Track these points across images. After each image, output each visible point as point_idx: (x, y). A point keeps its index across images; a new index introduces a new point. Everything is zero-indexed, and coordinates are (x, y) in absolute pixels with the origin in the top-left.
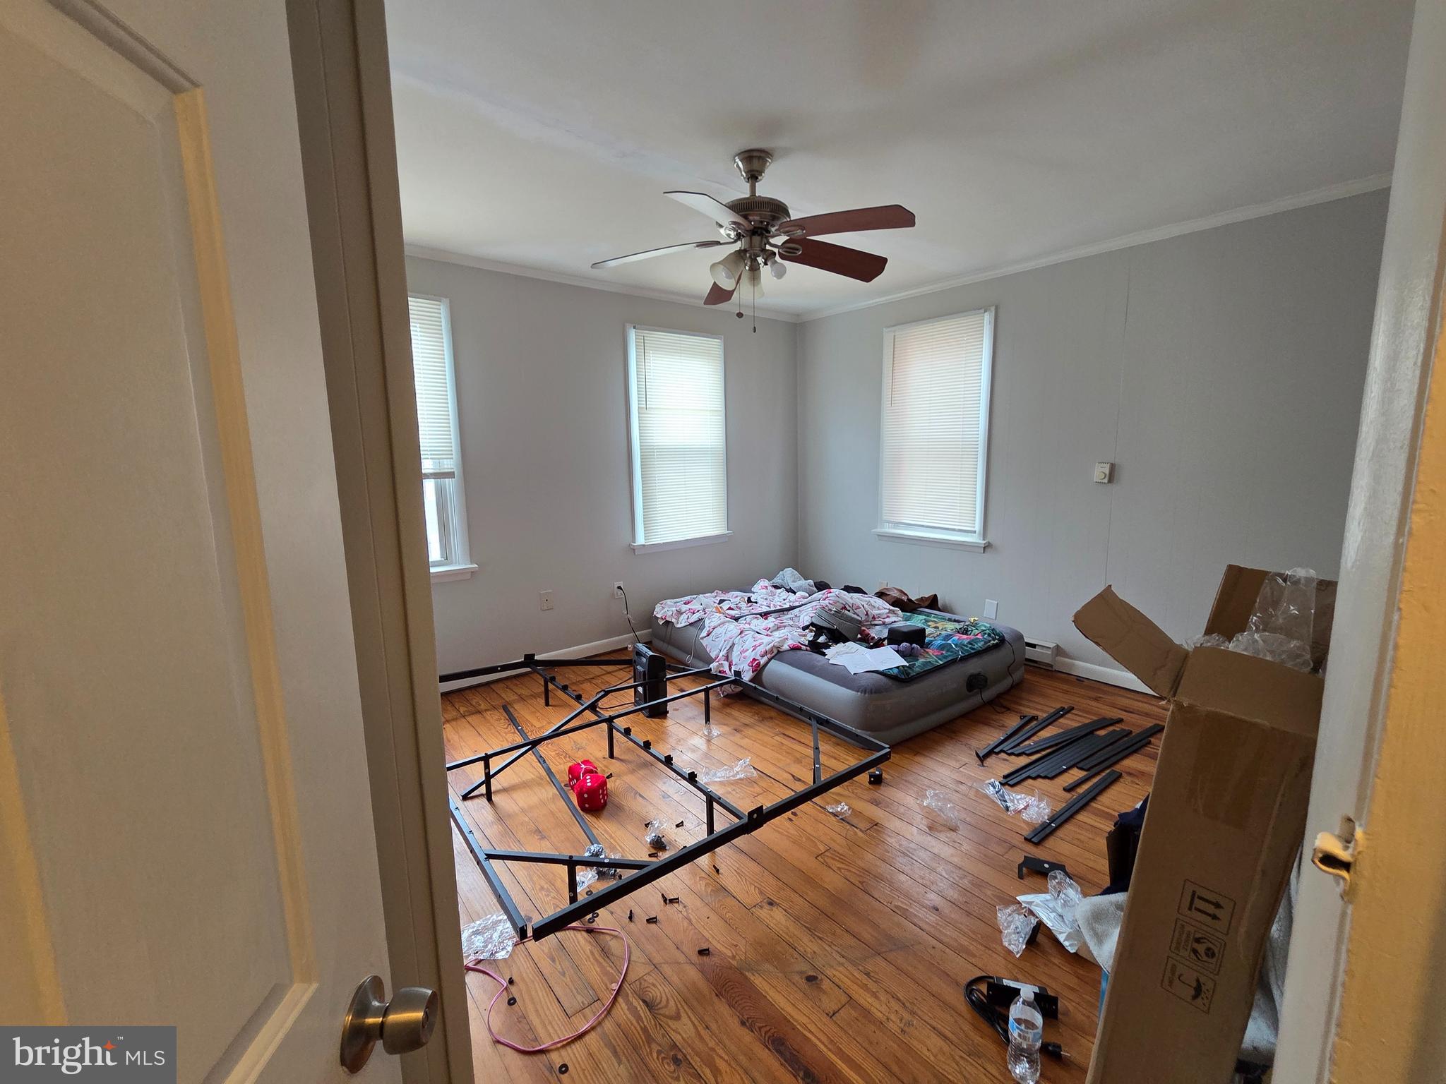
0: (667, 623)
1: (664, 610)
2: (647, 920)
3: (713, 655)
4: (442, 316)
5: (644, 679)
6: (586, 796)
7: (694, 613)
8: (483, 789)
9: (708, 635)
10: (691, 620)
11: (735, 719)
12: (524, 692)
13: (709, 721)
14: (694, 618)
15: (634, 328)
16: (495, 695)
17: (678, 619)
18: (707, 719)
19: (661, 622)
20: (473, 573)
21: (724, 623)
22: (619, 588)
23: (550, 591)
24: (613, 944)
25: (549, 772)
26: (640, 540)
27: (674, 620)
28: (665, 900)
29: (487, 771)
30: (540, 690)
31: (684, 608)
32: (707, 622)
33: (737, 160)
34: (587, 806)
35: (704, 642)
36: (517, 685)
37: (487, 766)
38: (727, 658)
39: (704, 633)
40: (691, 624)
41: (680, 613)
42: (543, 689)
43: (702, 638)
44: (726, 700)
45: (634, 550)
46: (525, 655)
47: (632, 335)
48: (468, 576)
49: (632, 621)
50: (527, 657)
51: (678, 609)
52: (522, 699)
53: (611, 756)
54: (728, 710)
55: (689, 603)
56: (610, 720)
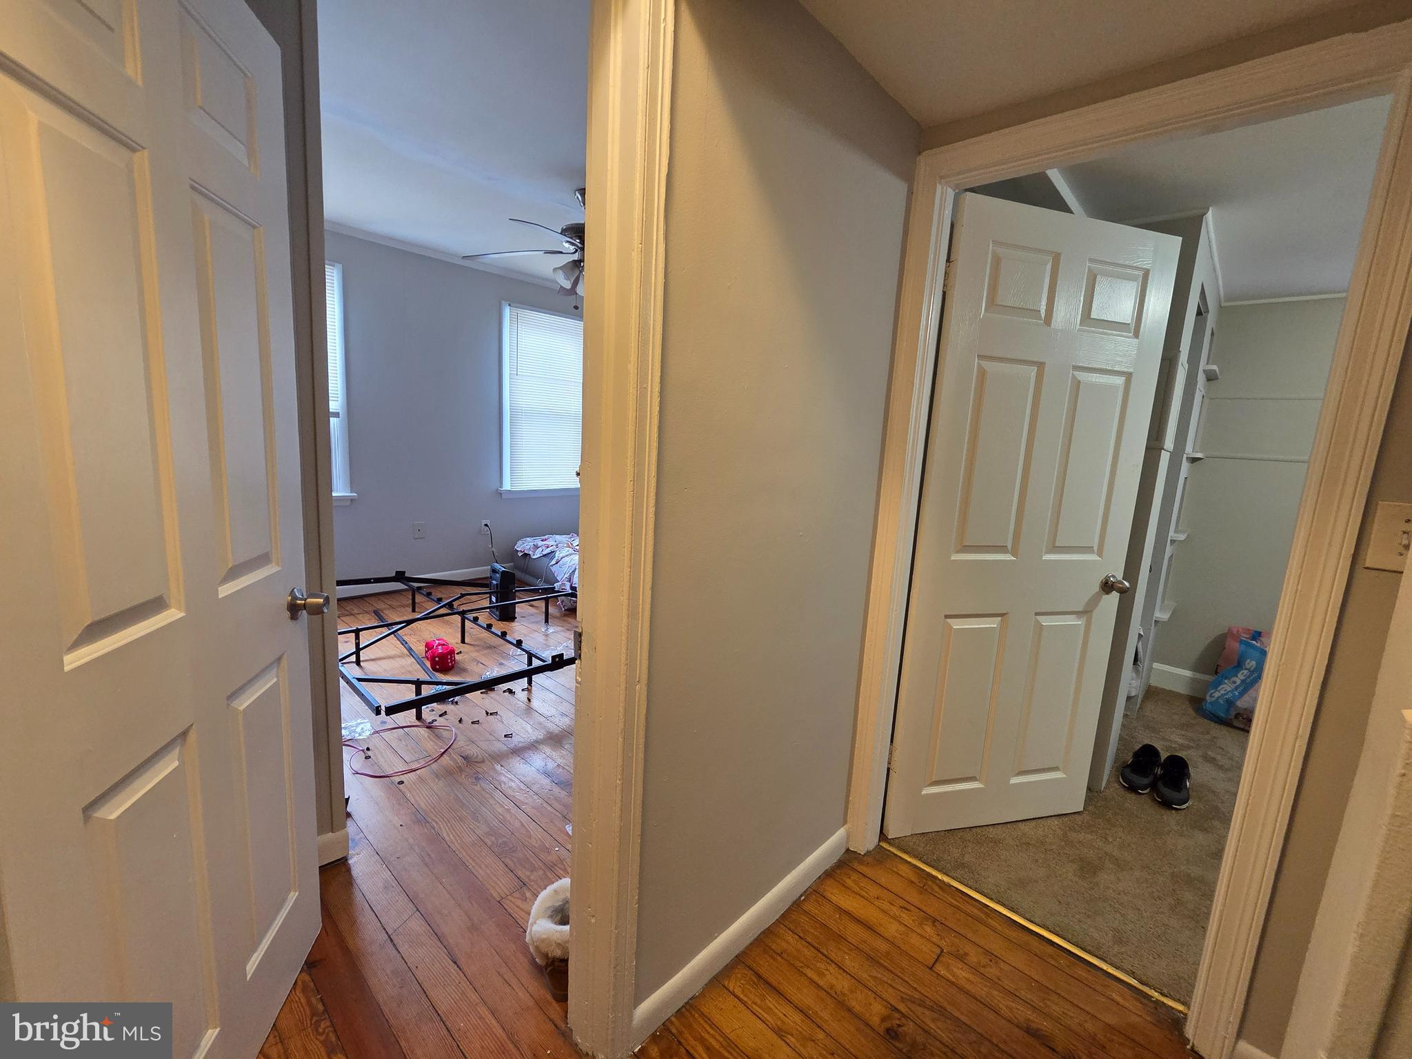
0: (526, 555)
1: (524, 546)
2: (472, 723)
3: (559, 578)
4: (335, 279)
5: (497, 589)
6: (437, 659)
7: (548, 547)
8: (353, 658)
9: (557, 563)
10: (544, 553)
11: (569, 623)
12: (395, 603)
13: (548, 622)
14: (548, 551)
15: (509, 305)
16: (368, 604)
17: (534, 552)
18: (547, 621)
19: (520, 554)
20: (352, 500)
21: (571, 554)
22: (486, 525)
23: (423, 522)
24: (445, 734)
25: (410, 650)
26: (507, 486)
27: (530, 553)
28: (487, 713)
29: (357, 641)
30: (408, 603)
31: (540, 543)
32: (557, 555)
33: (577, 194)
34: (438, 667)
35: (553, 569)
36: (388, 599)
37: (357, 638)
38: (570, 580)
39: (553, 562)
40: (544, 556)
41: (536, 547)
42: (411, 602)
43: (552, 566)
44: (567, 612)
45: (501, 494)
46: (397, 572)
47: (507, 311)
48: (349, 503)
49: (496, 554)
50: (397, 573)
51: (535, 543)
52: (392, 607)
53: (463, 641)
54: (566, 618)
55: (546, 540)
56: (463, 613)
